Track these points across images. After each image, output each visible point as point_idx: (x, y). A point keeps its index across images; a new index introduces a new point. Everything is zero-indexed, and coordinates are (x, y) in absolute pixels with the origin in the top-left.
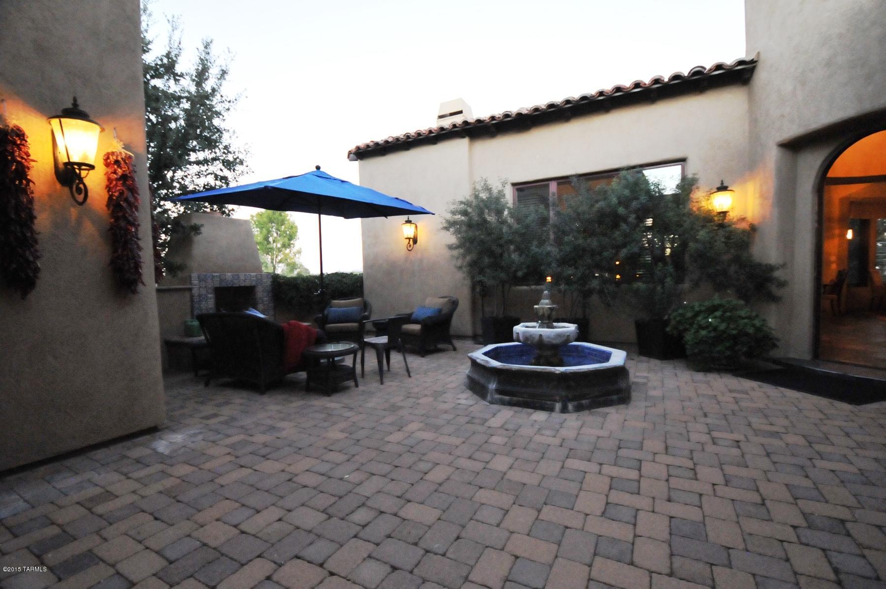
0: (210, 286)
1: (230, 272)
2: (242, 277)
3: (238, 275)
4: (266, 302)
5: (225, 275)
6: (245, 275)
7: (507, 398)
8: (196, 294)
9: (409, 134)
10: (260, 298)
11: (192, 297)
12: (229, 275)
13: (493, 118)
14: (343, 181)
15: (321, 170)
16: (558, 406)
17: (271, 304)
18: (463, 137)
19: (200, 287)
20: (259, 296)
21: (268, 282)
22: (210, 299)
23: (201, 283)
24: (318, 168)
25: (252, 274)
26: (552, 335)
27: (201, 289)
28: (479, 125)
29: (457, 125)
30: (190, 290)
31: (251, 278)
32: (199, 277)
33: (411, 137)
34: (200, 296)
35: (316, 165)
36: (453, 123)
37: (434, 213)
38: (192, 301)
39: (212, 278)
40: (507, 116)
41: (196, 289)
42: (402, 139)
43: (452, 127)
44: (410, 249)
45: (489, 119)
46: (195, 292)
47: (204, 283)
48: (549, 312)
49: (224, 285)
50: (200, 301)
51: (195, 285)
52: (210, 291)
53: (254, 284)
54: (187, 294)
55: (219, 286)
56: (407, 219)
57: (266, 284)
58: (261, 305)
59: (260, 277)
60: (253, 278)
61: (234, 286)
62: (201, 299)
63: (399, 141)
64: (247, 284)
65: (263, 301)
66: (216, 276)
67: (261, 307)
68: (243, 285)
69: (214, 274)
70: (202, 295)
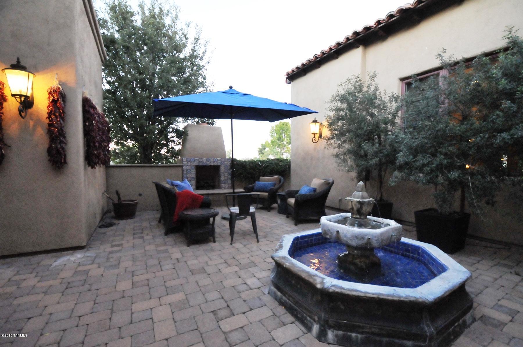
0: (193, 165)
1: (205, 157)
2: (212, 160)
3: (210, 159)
4: (227, 175)
5: (202, 159)
6: (214, 159)
7: (279, 294)
8: (185, 169)
9: (316, 55)
11: (183, 170)
12: (204, 159)
13: (379, 22)
14: (245, 95)
15: (233, 89)
16: (316, 328)
17: (230, 177)
18: (358, 47)
19: (188, 165)
20: (221, 172)
21: (229, 163)
22: (193, 172)
23: (188, 163)
24: (231, 87)
25: (218, 158)
26: (349, 235)
28: (368, 32)
29: (350, 38)
30: (182, 166)
31: (217, 161)
32: (187, 160)
33: (318, 57)
34: (187, 170)
35: (229, 86)
36: (347, 37)
37: (317, 112)
38: (183, 173)
39: (194, 161)
40: (391, 16)
41: (185, 166)
42: (312, 60)
43: (345, 40)
44: (314, 141)
45: (375, 24)
46: (185, 168)
47: (190, 163)
48: (358, 206)
49: (201, 164)
50: (187, 173)
51: (185, 164)
52: (193, 168)
53: (219, 164)
54: (180, 169)
55: (198, 165)
56: (314, 120)
57: (227, 165)
59: (223, 161)
60: (219, 160)
61: (207, 165)
62: (188, 172)
63: (311, 62)
64: (215, 164)
65: (224, 174)
66: (197, 159)
67: (223, 178)
68: (212, 165)
69: (196, 158)
70: (188, 170)
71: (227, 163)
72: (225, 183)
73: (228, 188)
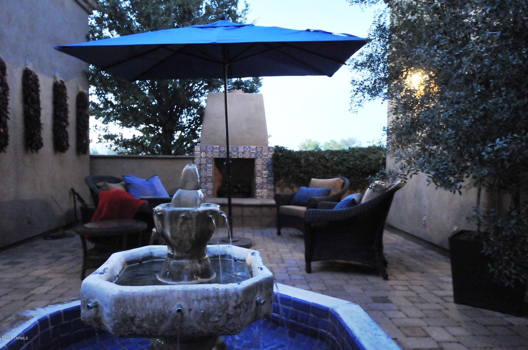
0: (210, 157)
2: (241, 150)
3: (238, 148)
4: (265, 175)
6: (245, 147)
8: (198, 163)
10: (259, 171)
17: (271, 178)
19: (201, 157)
20: (257, 169)
21: (269, 155)
22: (209, 168)
23: (203, 154)
25: (251, 147)
27: (201, 159)
30: (193, 159)
31: (250, 150)
32: (201, 149)
34: (200, 165)
39: (213, 150)
41: (197, 159)
46: (197, 161)
47: (205, 154)
49: (223, 156)
50: (200, 169)
51: (197, 156)
52: (210, 161)
53: (253, 156)
55: (218, 157)
57: (267, 158)
58: (259, 178)
59: (260, 151)
60: (253, 150)
61: (233, 157)
62: (201, 167)
64: (247, 156)
65: (262, 174)
66: (216, 148)
67: (258, 180)
68: (242, 157)
69: (214, 146)
70: (202, 164)
71: (267, 155)
72: (262, 188)
73: (268, 197)
